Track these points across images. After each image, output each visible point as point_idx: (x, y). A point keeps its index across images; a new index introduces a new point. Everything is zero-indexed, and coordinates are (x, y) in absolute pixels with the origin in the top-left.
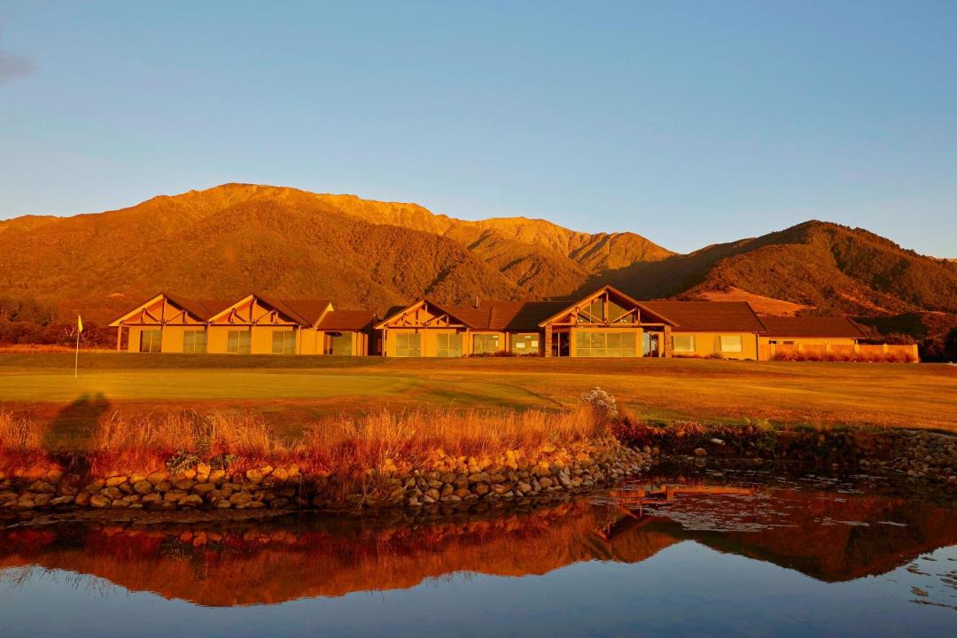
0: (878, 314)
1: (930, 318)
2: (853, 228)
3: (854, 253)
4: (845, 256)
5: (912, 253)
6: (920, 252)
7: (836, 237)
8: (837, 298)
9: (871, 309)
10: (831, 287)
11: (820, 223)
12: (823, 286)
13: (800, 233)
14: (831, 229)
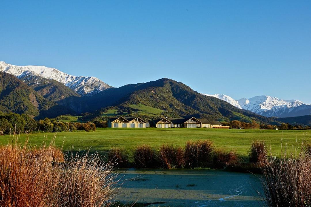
0: (187, 114)
1: (202, 116)
2: (178, 82)
3: (179, 91)
4: (176, 92)
5: (196, 92)
6: (198, 92)
7: (173, 85)
8: (174, 108)
9: (185, 112)
10: (172, 104)
11: (168, 79)
12: (169, 103)
13: (161, 83)
14: (171, 82)
